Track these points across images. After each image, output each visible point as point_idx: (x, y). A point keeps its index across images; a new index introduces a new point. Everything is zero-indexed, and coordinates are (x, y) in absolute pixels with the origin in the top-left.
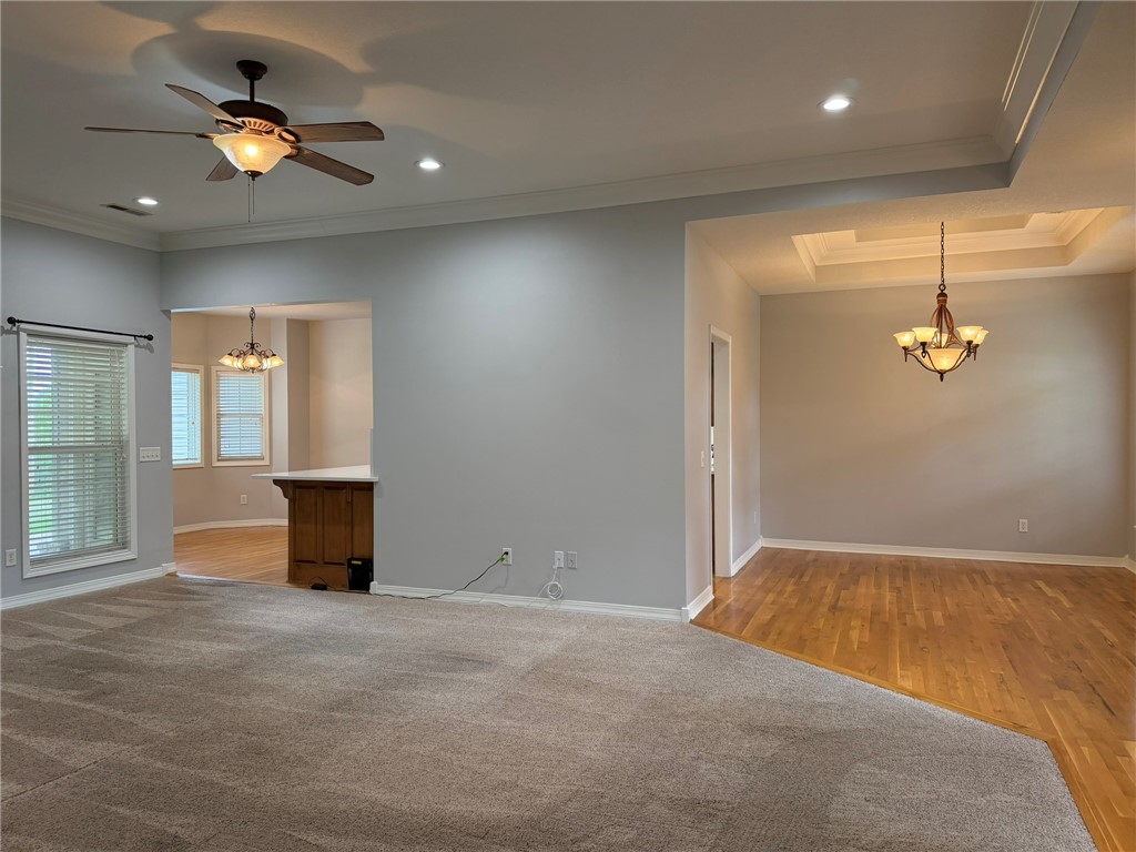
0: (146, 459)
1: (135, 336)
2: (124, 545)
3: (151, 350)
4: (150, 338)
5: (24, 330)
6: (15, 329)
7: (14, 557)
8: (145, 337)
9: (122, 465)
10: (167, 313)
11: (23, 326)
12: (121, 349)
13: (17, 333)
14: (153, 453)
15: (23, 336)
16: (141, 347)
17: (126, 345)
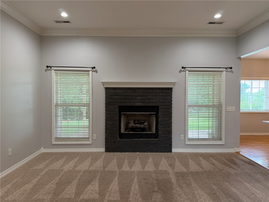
0: (229, 111)
1: (226, 68)
2: (220, 139)
3: (232, 72)
4: (231, 68)
5: (187, 70)
6: (185, 70)
7: (183, 137)
8: (229, 68)
9: (221, 112)
10: (240, 58)
11: (187, 69)
12: (221, 73)
13: (185, 71)
14: (232, 109)
15: (187, 72)
16: (227, 71)
17: (223, 71)
